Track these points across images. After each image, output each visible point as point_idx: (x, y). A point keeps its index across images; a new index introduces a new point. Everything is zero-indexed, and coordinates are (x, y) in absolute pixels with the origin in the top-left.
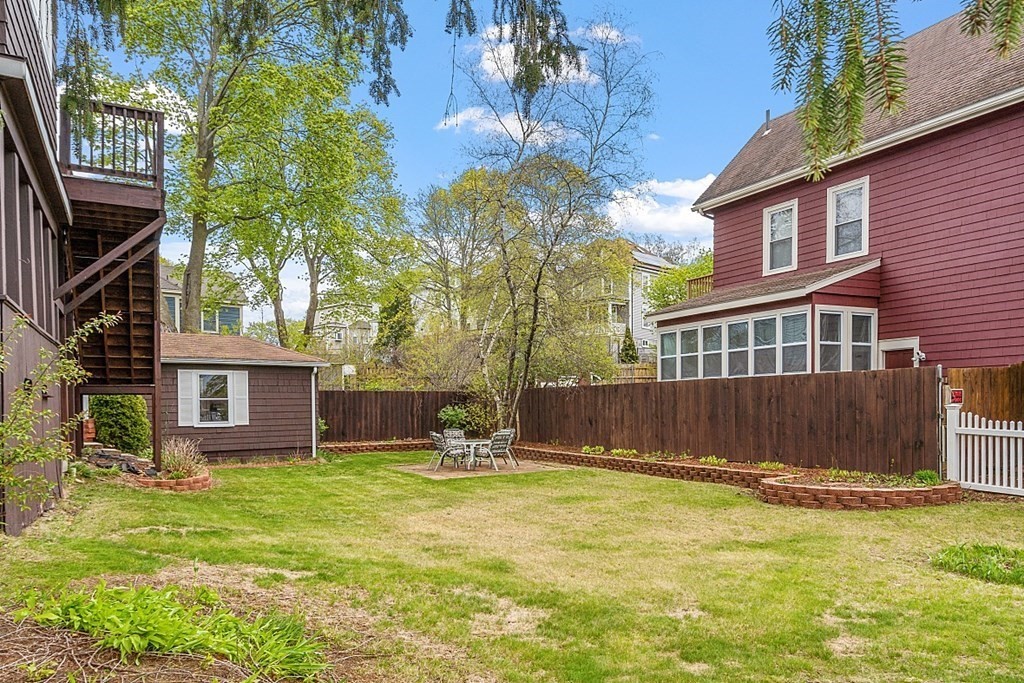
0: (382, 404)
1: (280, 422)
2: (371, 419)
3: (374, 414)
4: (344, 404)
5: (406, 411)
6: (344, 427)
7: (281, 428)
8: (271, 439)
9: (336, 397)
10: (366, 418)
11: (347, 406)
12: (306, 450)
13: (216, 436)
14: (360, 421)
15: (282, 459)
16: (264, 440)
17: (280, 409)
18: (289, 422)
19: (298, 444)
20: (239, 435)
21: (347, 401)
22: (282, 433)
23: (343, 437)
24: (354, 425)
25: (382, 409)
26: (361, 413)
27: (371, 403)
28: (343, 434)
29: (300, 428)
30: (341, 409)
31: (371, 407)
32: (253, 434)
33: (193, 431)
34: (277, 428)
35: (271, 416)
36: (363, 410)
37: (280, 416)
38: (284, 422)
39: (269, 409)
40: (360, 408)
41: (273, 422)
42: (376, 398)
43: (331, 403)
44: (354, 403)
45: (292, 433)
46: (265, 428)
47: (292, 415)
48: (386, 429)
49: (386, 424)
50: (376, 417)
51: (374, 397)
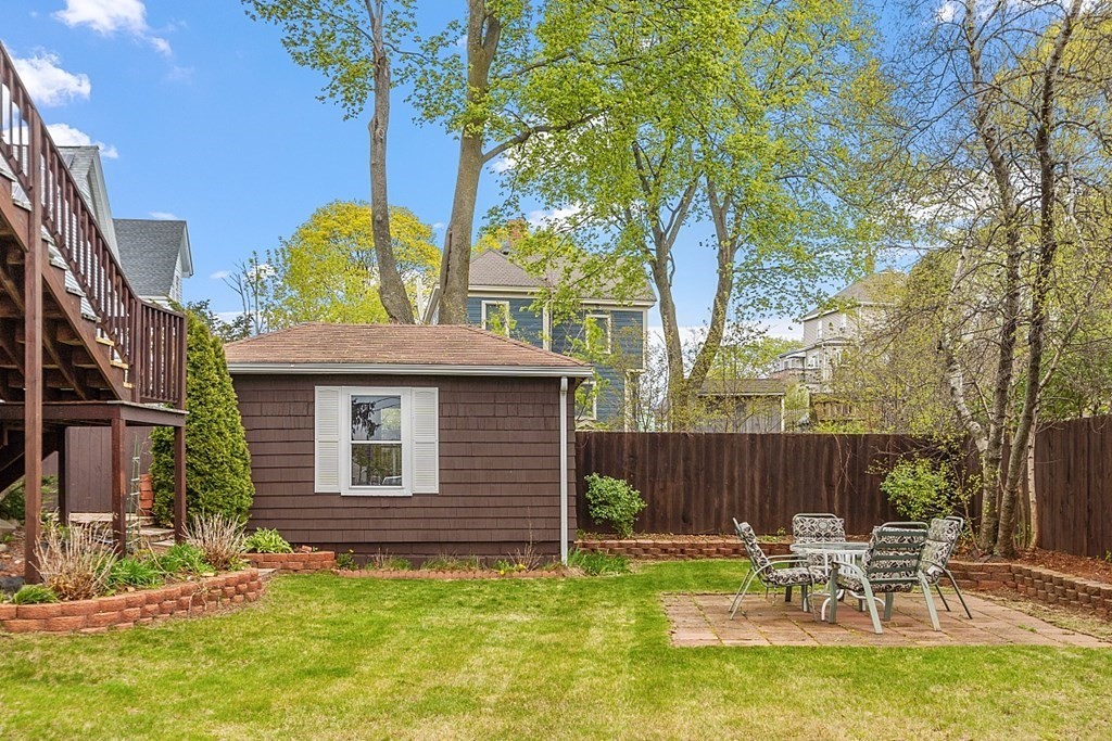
0: (764, 461)
1: (498, 490)
2: (742, 492)
3: (748, 480)
4: (686, 459)
5: (817, 475)
6: (687, 505)
7: (500, 502)
8: (482, 524)
9: (671, 444)
10: (731, 489)
11: (692, 464)
12: (548, 549)
13: (378, 513)
14: (720, 493)
15: (488, 564)
16: (468, 524)
17: (497, 463)
18: (515, 489)
19: (531, 536)
20: (421, 512)
21: (694, 456)
22: (503, 513)
23: (684, 524)
24: (708, 502)
25: (764, 471)
26: (720, 478)
27: (741, 457)
28: (685, 520)
29: (536, 501)
30: (681, 468)
31: (741, 466)
32: (447, 513)
33: (337, 503)
34: (492, 501)
35: (481, 475)
36: (725, 473)
37: (499, 476)
38: (506, 490)
39: (478, 463)
40: (719, 468)
41: (485, 490)
42: (753, 447)
43: (661, 456)
44: (708, 458)
45: (520, 512)
46: (470, 502)
47: (522, 476)
48: (773, 513)
49: (774, 504)
50: (753, 488)
51: (747, 447)
